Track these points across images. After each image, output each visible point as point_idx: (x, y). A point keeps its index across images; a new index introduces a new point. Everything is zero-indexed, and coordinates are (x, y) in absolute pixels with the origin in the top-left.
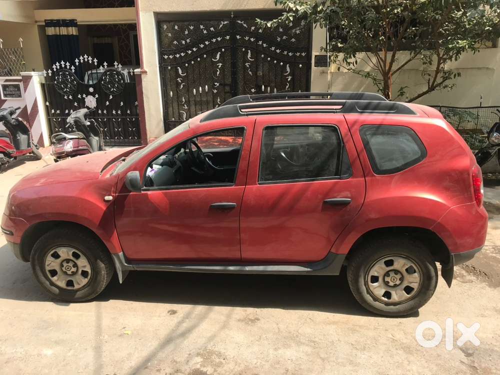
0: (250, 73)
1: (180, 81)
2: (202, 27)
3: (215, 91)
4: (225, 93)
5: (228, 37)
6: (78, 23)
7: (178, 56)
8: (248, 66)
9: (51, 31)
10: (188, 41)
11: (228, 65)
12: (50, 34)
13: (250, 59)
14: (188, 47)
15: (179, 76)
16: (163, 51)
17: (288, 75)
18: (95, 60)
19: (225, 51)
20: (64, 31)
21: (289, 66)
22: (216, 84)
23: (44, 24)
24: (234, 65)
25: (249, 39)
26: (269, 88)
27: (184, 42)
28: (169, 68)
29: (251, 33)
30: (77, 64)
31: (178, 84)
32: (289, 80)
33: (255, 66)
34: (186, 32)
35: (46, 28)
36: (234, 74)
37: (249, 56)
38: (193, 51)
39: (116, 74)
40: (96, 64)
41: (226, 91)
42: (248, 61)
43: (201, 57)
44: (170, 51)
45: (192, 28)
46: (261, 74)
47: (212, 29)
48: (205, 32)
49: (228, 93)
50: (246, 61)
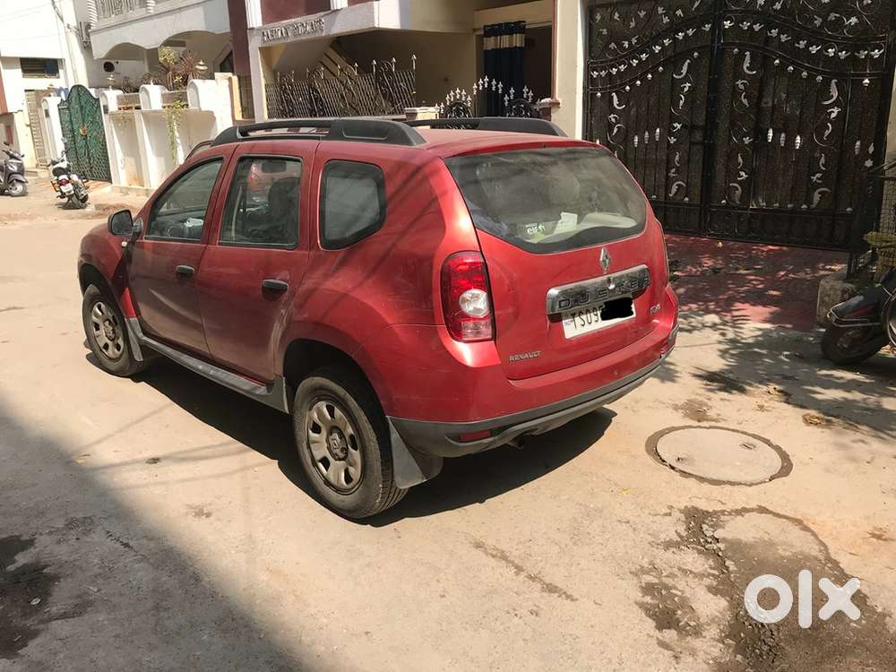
0: (745, 101)
1: (613, 120)
2: (660, 10)
3: (673, 140)
4: (692, 143)
5: (707, 27)
6: (527, 27)
7: (614, 71)
8: (742, 87)
9: (490, 43)
10: (634, 41)
11: (703, 87)
12: (489, 48)
13: (747, 72)
14: (634, 52)
15: (613, 110)
16: (592, 63)
17: (832, 106)
18: (500, 85)
19: (699, 57)
20: (505, 41)
21: (836, 83)
22: (675, 125)
23: (482, 33)
24: (713, 86)
25: (750, 28)
26: (783, 135)
27: (626, 44)
28: (599, 94)
29: (757, 12)
30: (475, 92)
31: (610, 126)
32: (833, 115)
33: (758, 87)
34: (633, 24)
35: (485, 39)
36: (712, 105)
37: (746, 64)
38: (640, 60)
39: (524, 108)
40: (500, 91)
41: (693, 140)
42: (744, 76)
43: (654, 71)
44: (602, 62)
45: (642, 14)
46: (770, 104)
47: (679, 12)
48: (666, 20)
49: (697, 144)
50: (739, 74)
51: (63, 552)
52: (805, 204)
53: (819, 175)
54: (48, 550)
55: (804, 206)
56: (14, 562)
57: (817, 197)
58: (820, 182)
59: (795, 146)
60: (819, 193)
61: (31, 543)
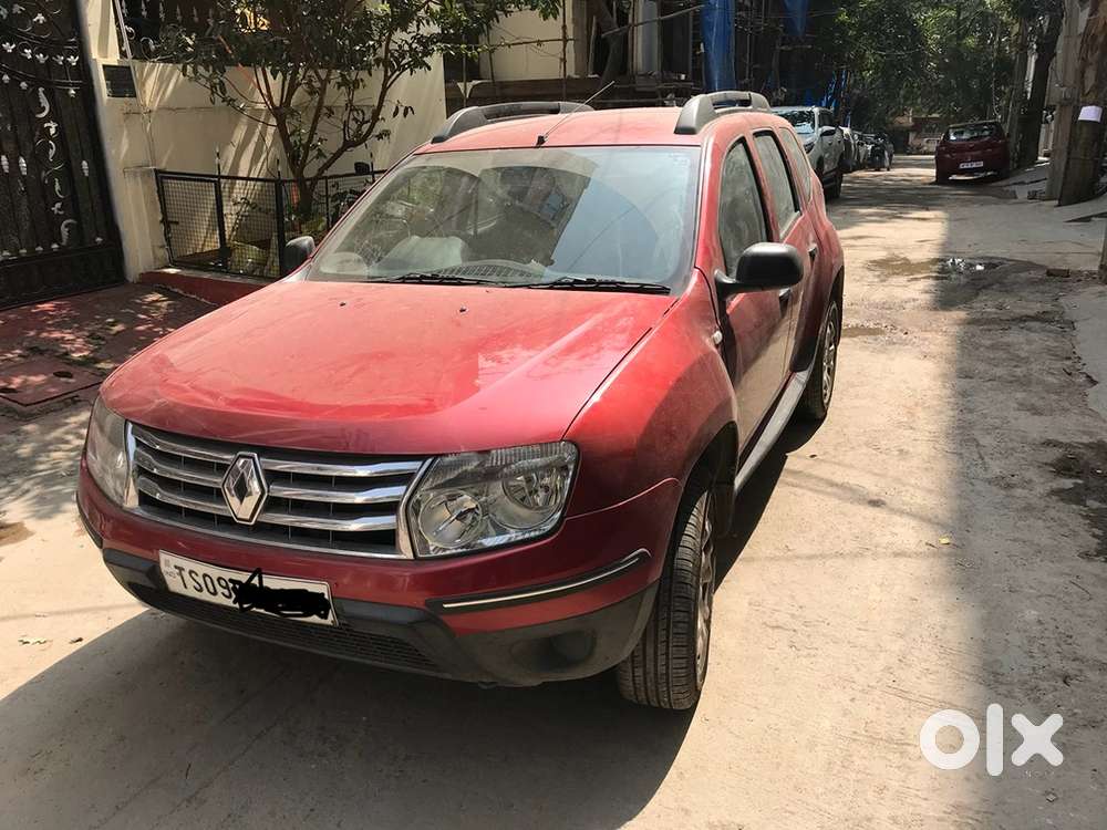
17: (46, 120)
21: (44, 91)
32: (52, 131)
51: (1032, 474)
52: (55, 242)
53: (58, 205)
54: (1042, 480)
55: (55, 246)
56: (1075, 483)
57: (64, 231)
58: (61, 213)
59: (21, 172)
60: (66, 226)
61: (1054, 492)
